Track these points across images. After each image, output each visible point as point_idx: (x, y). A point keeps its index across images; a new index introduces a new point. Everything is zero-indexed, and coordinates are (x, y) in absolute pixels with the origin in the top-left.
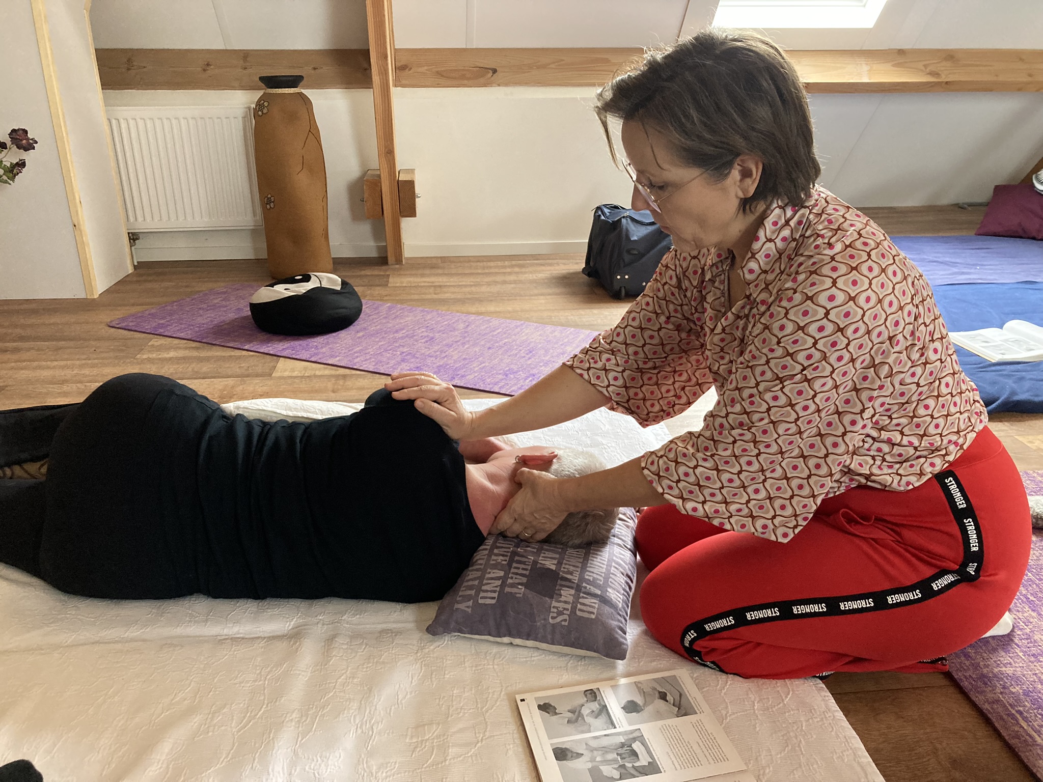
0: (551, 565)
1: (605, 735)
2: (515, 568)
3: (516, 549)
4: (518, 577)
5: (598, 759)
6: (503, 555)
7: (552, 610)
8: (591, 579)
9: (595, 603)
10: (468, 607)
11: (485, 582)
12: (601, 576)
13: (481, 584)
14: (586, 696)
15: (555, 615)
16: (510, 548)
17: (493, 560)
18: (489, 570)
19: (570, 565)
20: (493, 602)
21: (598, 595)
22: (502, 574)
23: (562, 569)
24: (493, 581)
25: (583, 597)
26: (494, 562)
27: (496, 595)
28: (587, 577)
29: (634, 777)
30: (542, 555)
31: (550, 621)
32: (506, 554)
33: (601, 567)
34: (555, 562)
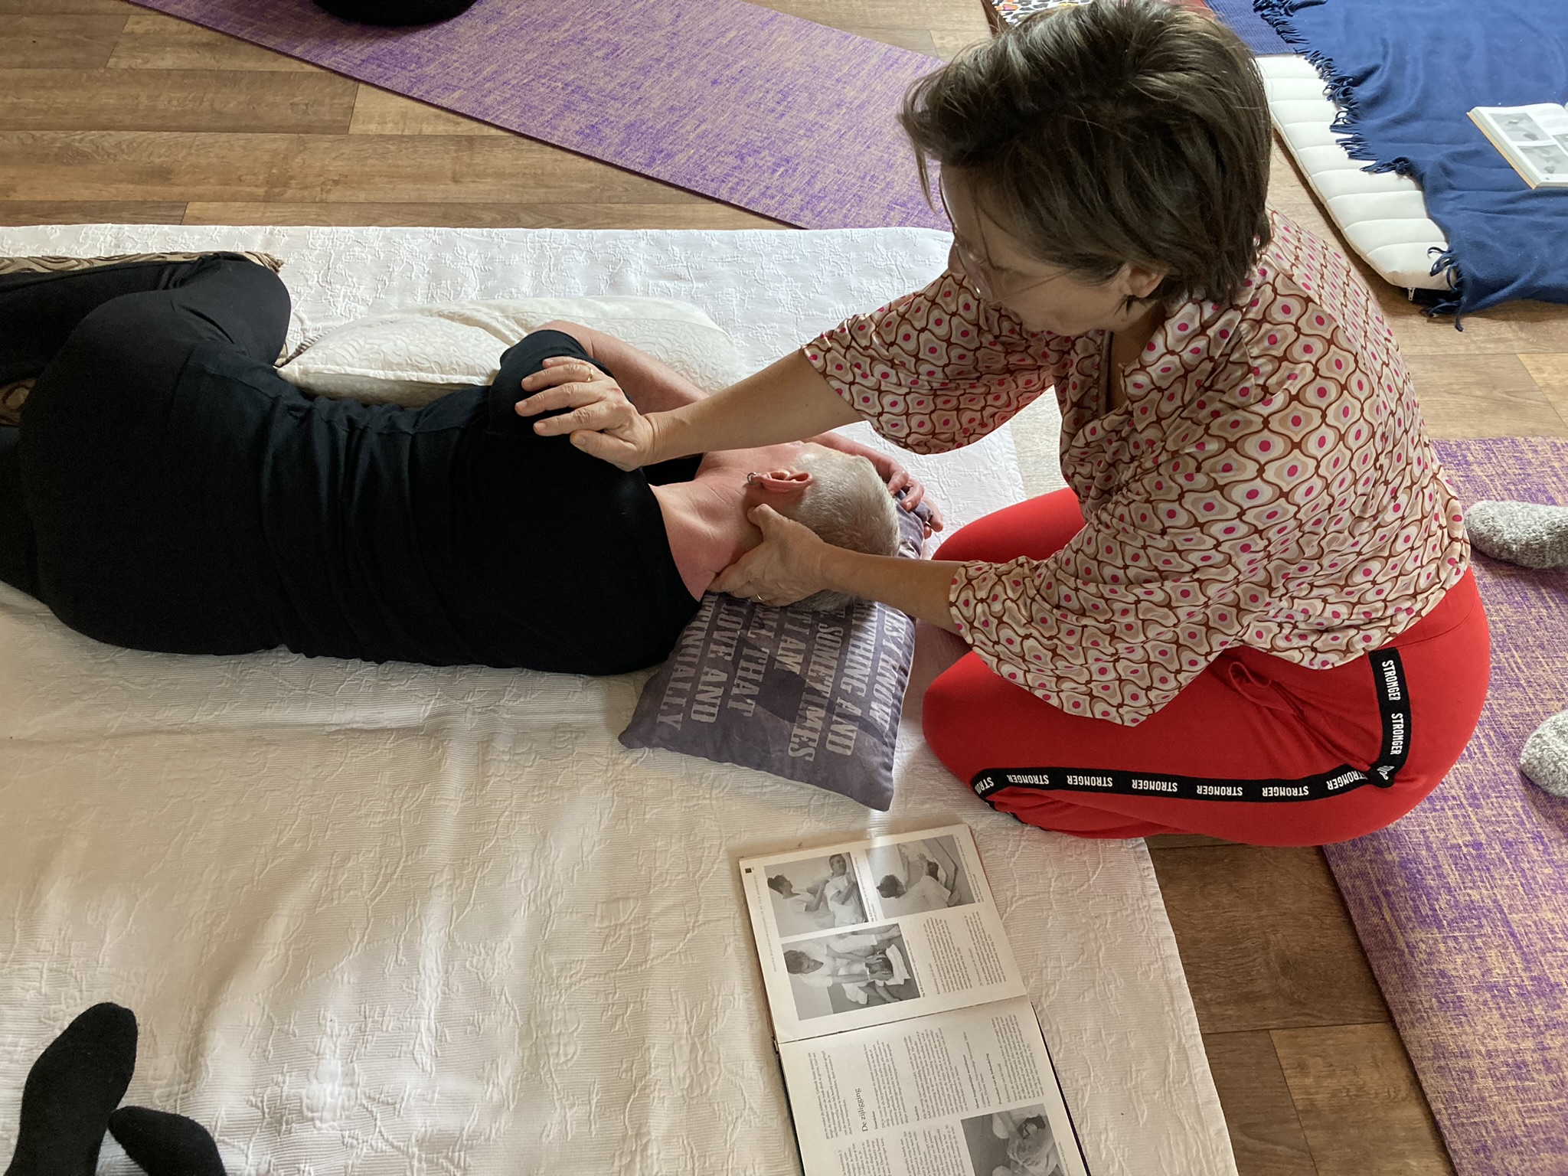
0: (792, 663)
1: (854, 933)
2: (743, 669)
3: (744, 631)
4: (747, 684)
5: (842, 972)
6: (727, 645)
7: (793, 739)
8: (849, 689)
9: (852, 731)
10: (676, 722)
11: (700, 687)
12: (863, 682)
13: (695, 691)
14: (832, 865)
15: (797, 747)
16: (735, 631)
17: (712, 652)
18: (706, 669)
19: (820, 664)
20: (712, 720)
21: (857, 717)
22: (723, 677)
23: (810, 673)
24: (711, 688)
25: (836, 722)
26: (713, 656)
27: (715, 710)
28: (843, 687)
29: (885, 1002)
30: (782, 645)
31: (791, 753)
32: (730, 642)
33: (864, 665)
34: (800, 658)
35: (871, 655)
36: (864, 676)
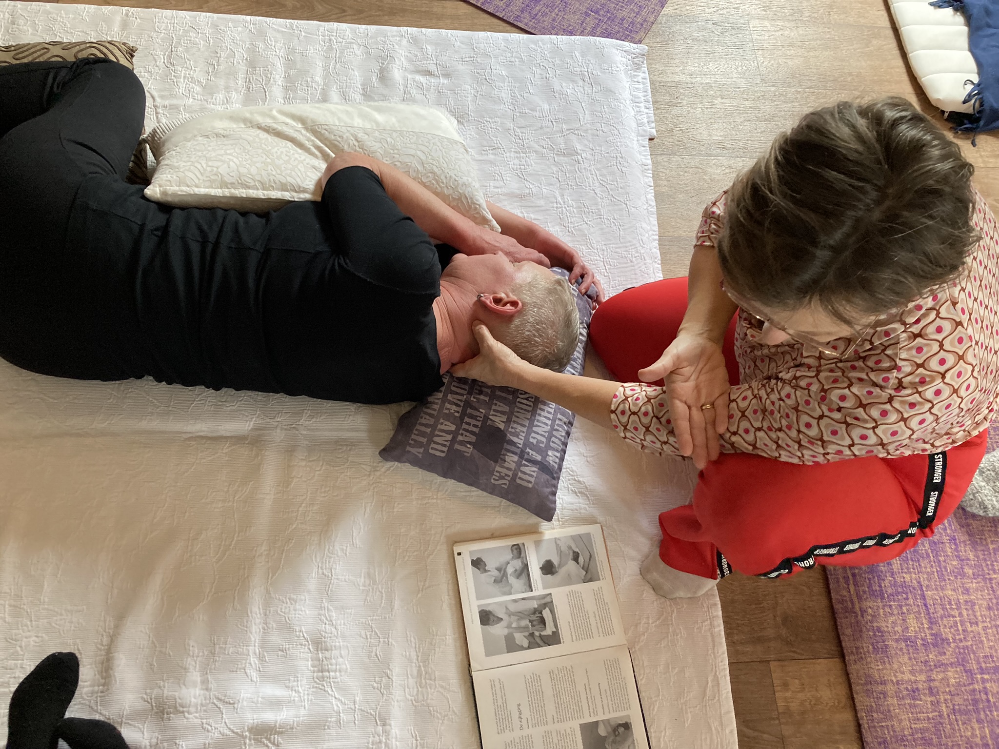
0: (499, 421)
1: (523, 599)
2: (467, 423)
3: (469, 396)
4: (468, 434)
5: (514, 625)
6: (457, 405)
7: (495, 473)
8: (534, 441)
9: (534, 471)
10: (419, 453)
11: (437, 433)
12: (544, 436)
13: (433, 435)
14: (512, 551)
15: (497, 478)
16: (463, 395)
17: (447, 409)
18: (441, 421)
19: (518, 423)
20: (443, 455)
21: (539, 461)
22: (453, 428)
23: (510, 430)
24: (444, 434)
25: (525, 465)
26: (447, 411)
27: (445, 449)
28: (531, 440)
29: (540, 646)
30: (494, 407)
31: (492, 481)
32: (459, 402)
33: (546, 424)
34: (504, 418)
35: (551, 416)
36: (545, 432)
